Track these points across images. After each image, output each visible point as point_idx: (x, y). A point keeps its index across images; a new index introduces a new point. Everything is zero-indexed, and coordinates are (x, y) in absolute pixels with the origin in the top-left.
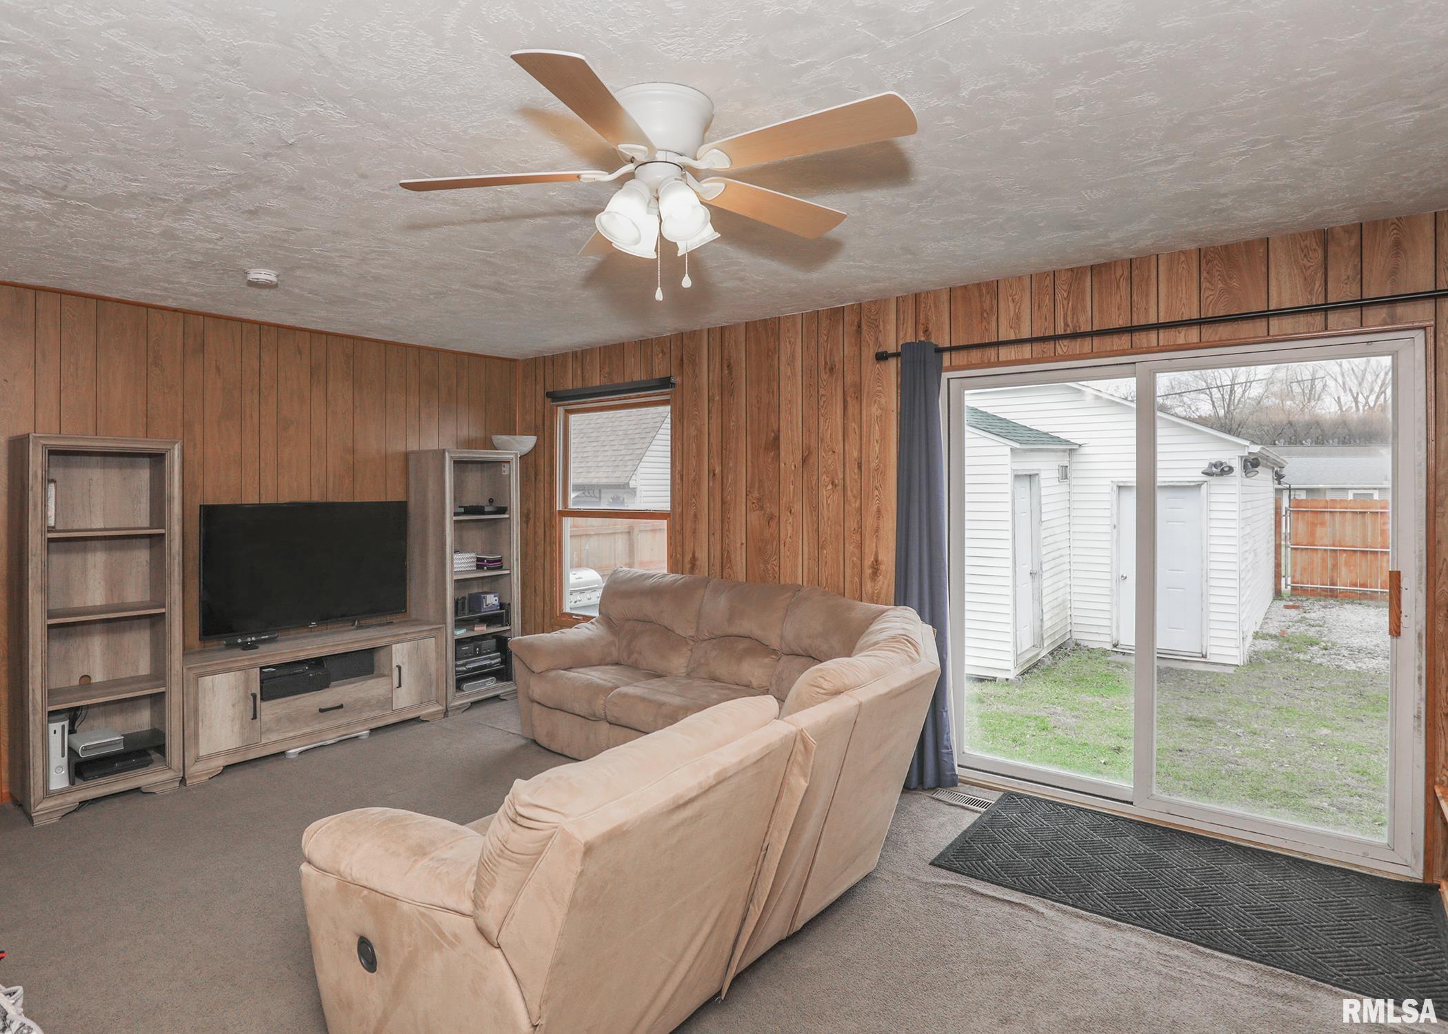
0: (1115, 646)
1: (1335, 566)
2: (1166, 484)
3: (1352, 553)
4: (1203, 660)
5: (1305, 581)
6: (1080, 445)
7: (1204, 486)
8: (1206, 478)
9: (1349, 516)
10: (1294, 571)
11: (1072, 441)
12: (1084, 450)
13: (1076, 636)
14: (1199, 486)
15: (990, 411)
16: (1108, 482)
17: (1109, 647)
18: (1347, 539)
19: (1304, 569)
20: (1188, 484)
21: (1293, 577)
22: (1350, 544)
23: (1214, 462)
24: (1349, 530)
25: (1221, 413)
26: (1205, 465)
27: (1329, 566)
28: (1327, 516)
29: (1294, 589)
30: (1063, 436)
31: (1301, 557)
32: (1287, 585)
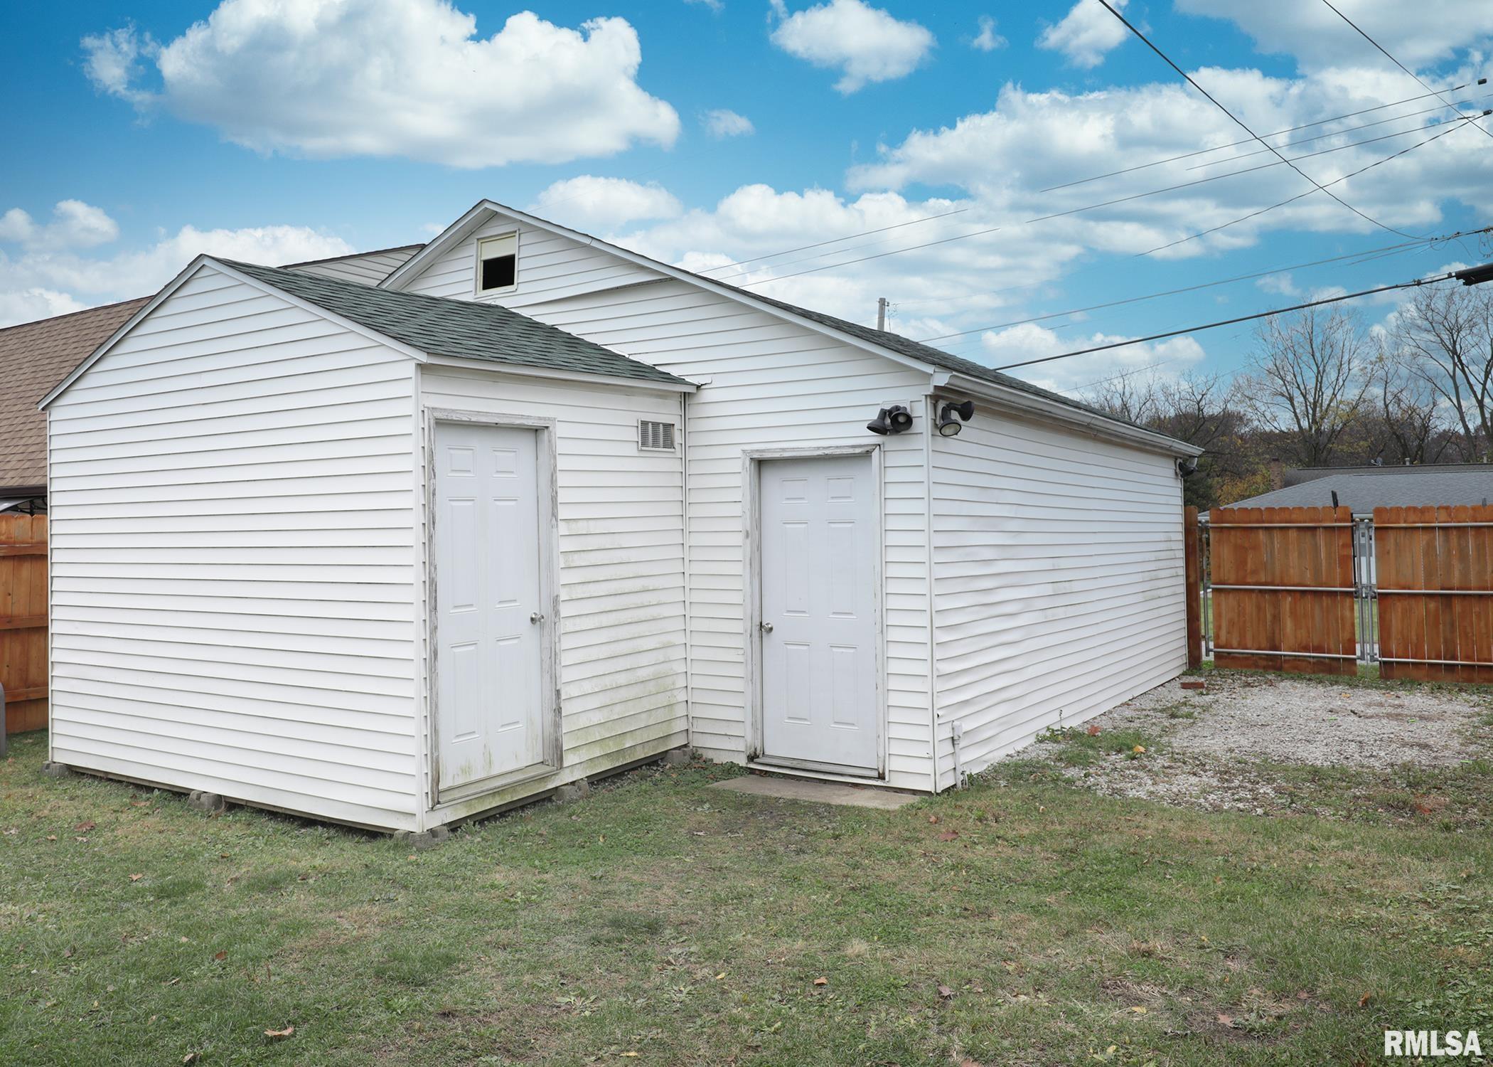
0: (751, 758)
1: (1276, 618)
2: (820, 452)
3: (1298, 595)
4: (879, 783)
5: (1235, 643)
6: (698, 387)
7: (875, 454)
8: (875, 438)
9: (1293, 535)
10: (1218, 628)
11: (687, 379)
12: (706, 395)
13: (697, 742)
14: (867, 455)
15: (575, 331)
16: (736, 452)
17: (742, 761)
18: (1292, 571)
19: (1231, 623)
20: (851, 451)
21: (1217, 637)
22: (1296, 580)
23: (888, 407)
24: (1294, 557)
25: (1305, 424)
26: (874, 415)
27: (1269, 617)
28: (1262, 536)
29: (1218, 656)
30: (675, 372)
31: (1229, 602)
32: (1208, 650)
